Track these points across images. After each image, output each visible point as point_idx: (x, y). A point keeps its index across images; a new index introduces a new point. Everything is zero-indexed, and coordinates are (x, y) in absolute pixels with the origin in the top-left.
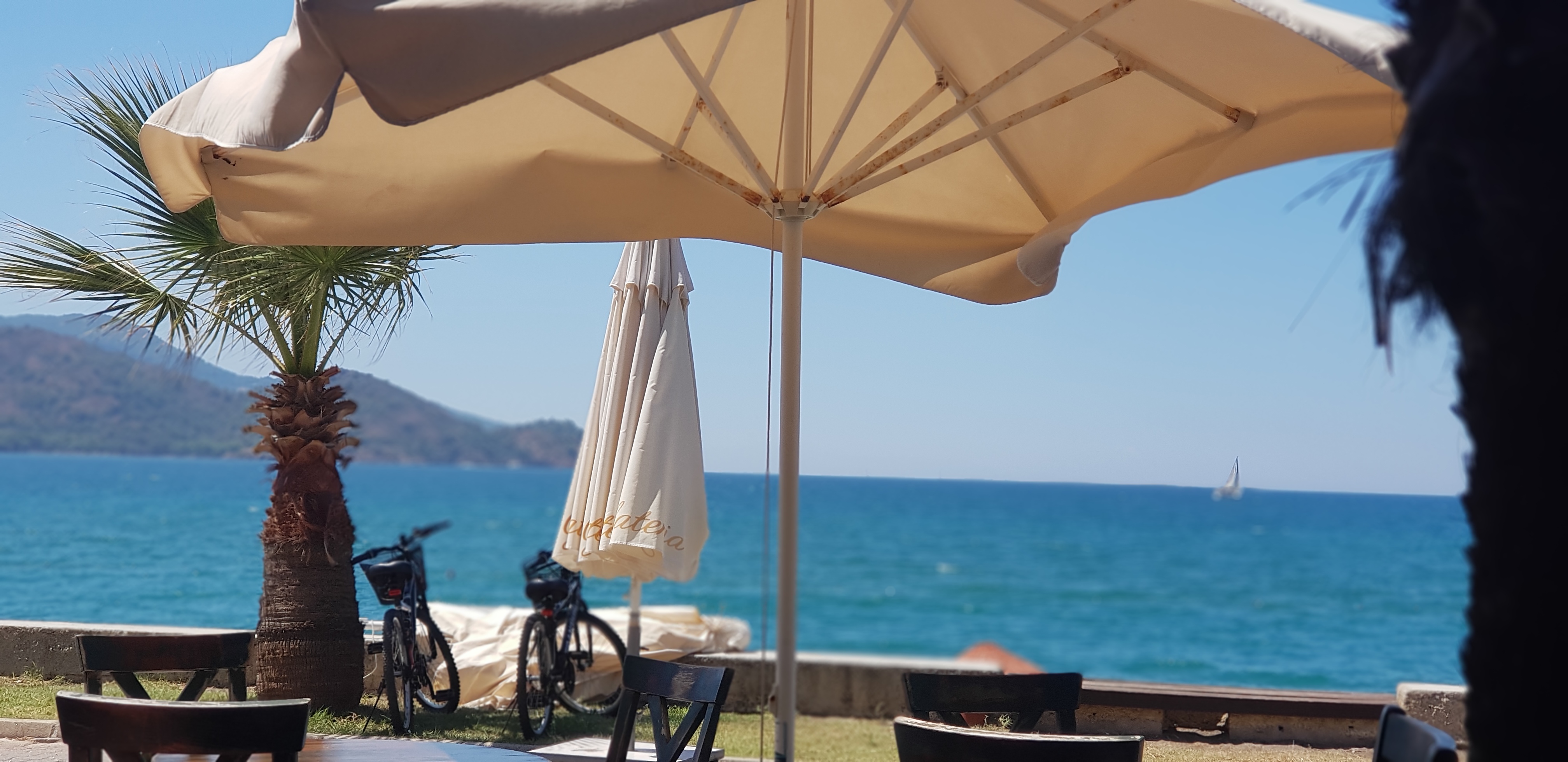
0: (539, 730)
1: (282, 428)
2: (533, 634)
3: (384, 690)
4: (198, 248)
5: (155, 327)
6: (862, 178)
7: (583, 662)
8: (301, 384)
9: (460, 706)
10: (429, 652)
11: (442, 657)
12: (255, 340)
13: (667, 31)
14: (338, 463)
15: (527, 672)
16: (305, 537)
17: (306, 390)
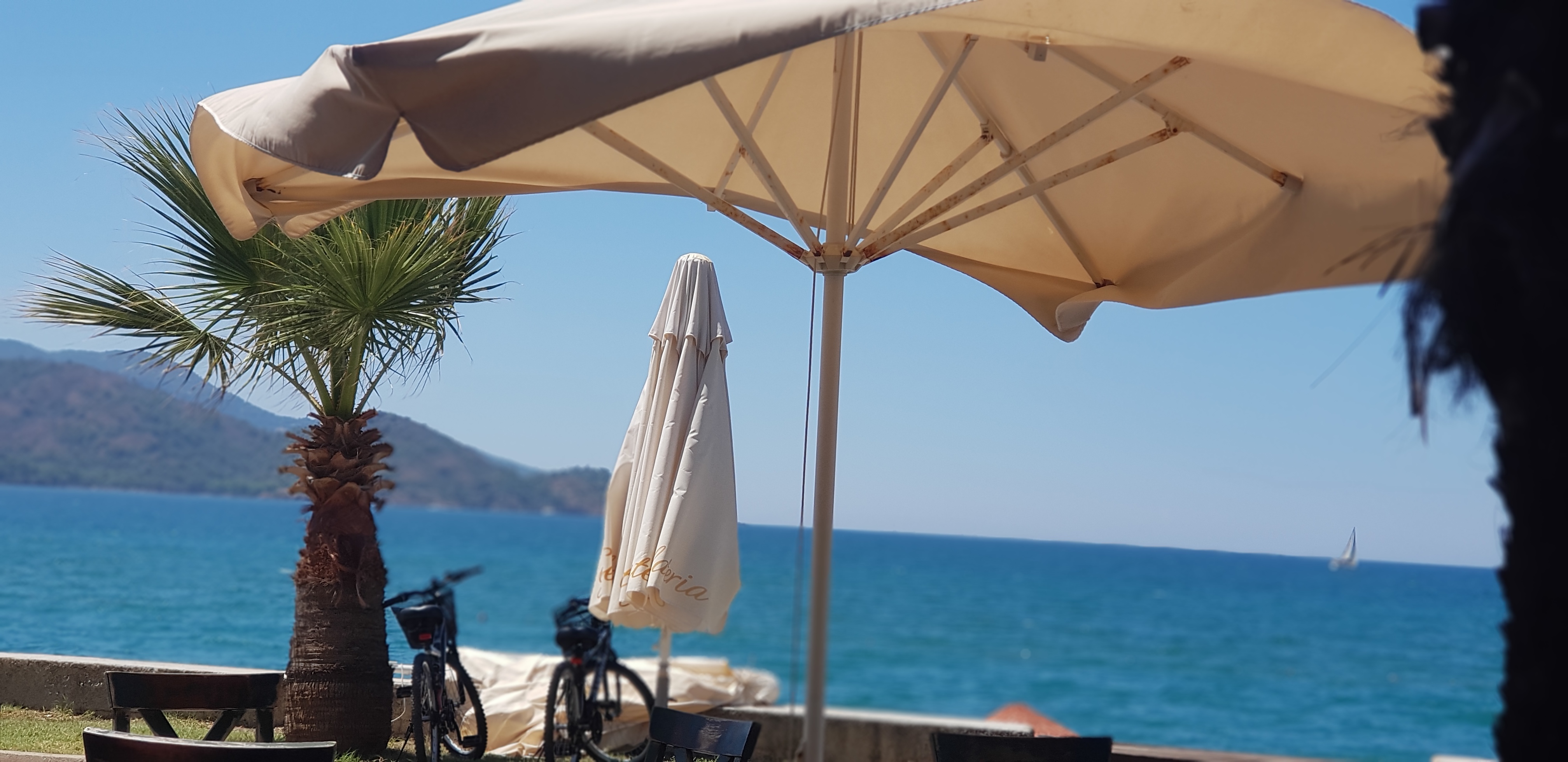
1: (318, 469)
2: (562, 682)
3: (412, 734)
4: (240, 289)
5: (193, 366)
6: (905, 234)
7: (611, 711)
8: (339, 426)
9: (487, 753)
10: (457, 697)
11: (470, 703)
12: (294, 381)
13: (710, 79)
14: (373, 504)
15: (555, 720)
16: (338, 579)
17: (343, 433)
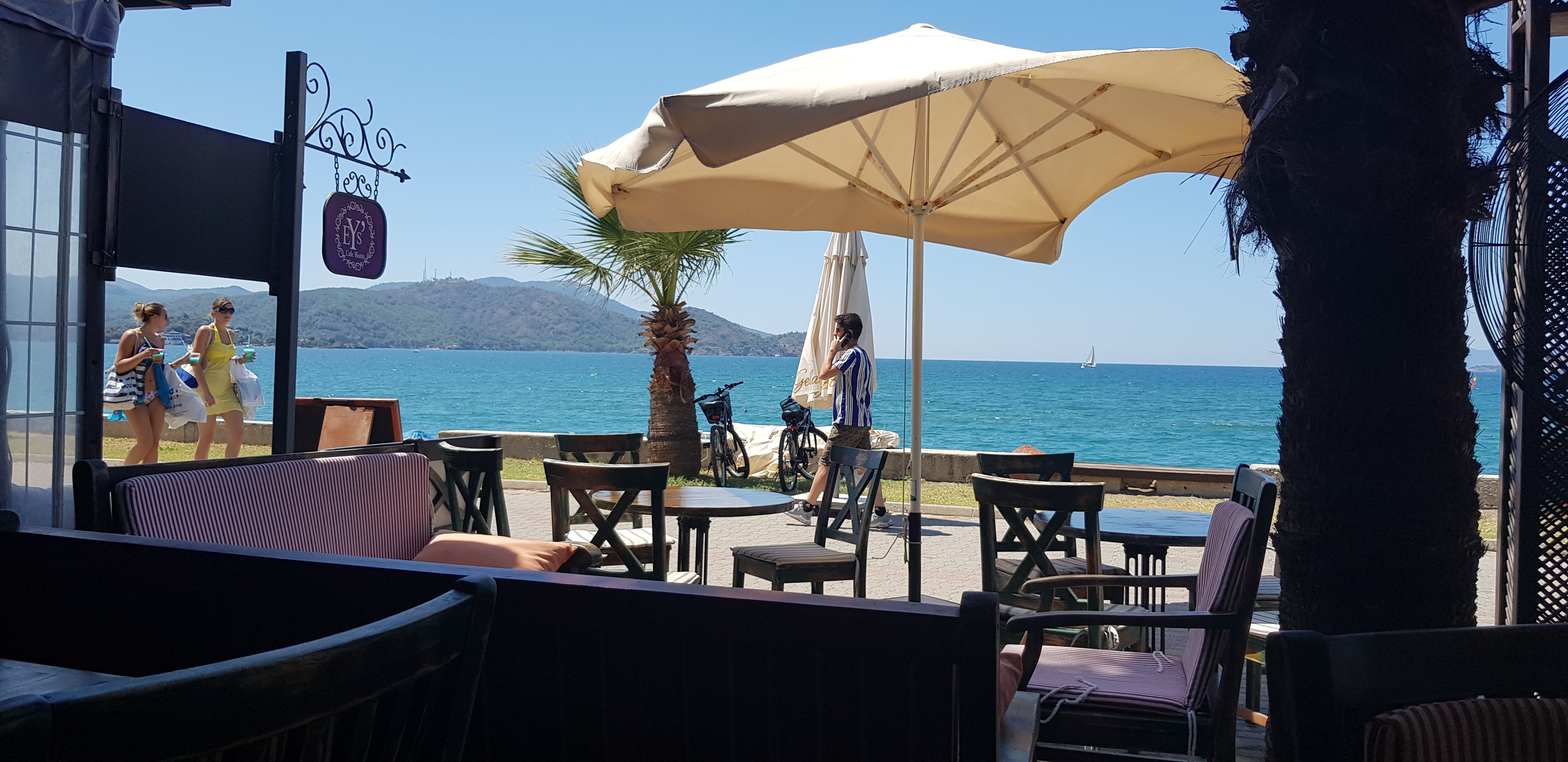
0: (790, 488)
1: (658, 333)
2: (786, 439)
3: (712, 467)
4: (614, 242)
5: (592, 284)
6: (956, 192)
7: (812, 453)
8: (667, 311)
9: (750, 476)
10: (733, 448)
11: (741, 451)
12: (644, 289)
13: (854, 120)
14: (686, 350)
15: (784, 458)
16: (670, 389)
17: (669, 314)
